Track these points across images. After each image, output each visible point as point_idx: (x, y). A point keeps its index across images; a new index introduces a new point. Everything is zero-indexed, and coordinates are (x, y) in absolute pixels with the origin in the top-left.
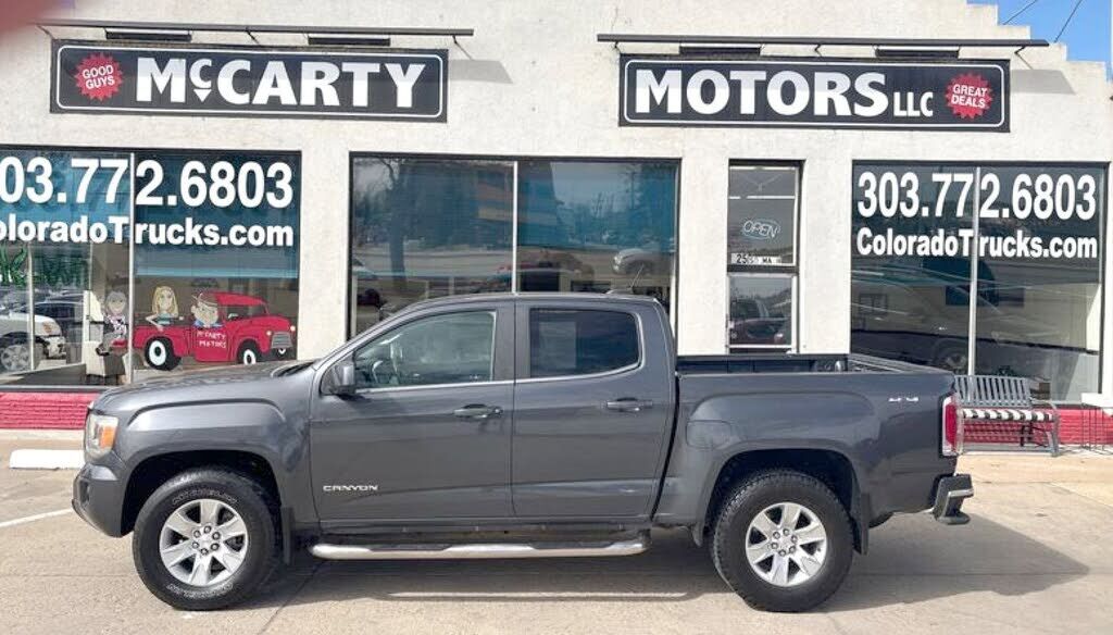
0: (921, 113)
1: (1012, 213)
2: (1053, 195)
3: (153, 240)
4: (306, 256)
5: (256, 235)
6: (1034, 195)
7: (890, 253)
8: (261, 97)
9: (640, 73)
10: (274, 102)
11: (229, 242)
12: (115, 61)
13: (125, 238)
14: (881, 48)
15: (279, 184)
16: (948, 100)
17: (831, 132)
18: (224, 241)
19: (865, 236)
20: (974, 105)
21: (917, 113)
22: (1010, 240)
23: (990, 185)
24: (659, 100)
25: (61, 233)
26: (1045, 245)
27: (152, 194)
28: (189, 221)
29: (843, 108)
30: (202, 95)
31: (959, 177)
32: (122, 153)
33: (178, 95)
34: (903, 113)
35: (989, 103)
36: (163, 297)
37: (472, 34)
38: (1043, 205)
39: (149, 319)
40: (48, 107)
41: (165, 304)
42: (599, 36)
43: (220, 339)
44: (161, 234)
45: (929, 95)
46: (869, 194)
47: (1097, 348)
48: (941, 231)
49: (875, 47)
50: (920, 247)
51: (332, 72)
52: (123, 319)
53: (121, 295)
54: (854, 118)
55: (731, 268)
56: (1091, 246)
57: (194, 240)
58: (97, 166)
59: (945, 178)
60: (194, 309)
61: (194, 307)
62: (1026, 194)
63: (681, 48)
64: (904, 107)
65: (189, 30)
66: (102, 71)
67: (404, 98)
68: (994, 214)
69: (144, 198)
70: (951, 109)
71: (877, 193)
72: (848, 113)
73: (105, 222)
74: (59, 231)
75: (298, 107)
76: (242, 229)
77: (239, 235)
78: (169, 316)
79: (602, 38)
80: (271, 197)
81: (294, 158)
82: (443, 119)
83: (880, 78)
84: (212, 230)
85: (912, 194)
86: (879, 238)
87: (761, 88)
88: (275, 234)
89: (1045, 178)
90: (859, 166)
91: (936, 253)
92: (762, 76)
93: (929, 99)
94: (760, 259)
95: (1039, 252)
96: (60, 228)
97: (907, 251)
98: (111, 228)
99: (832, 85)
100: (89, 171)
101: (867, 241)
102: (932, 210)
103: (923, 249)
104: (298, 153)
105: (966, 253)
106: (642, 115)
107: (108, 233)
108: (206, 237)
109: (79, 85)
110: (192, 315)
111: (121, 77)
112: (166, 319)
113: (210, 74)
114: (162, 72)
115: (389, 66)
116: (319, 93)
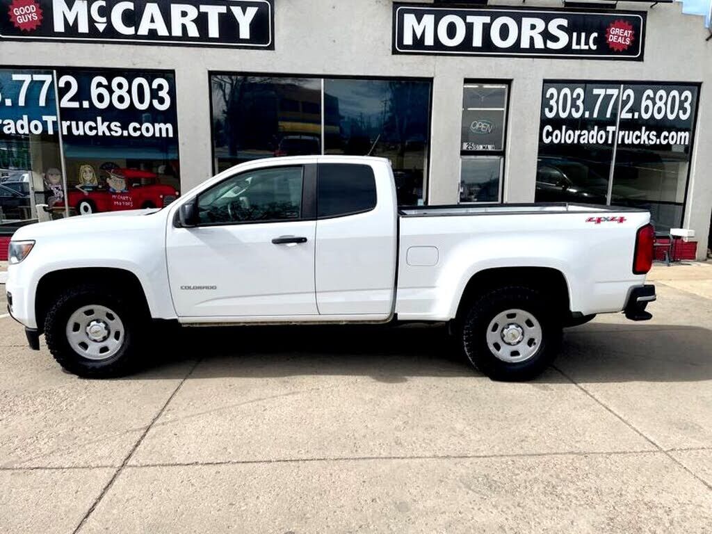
0: (589, 47)
1: (640, 115)
2: (666, 104)
3: (75, 132)
4: (183, 144)
5: (148, 130)
6: (654, 104)
7: (563, 142)
8: (144, 30)
9: (406, 16)
10: (153, 34)
11: (129, 133)
12: (36, 2)
13: (56, 132)
15: (161, 94)
16: (607, 39)
17: (531, 60)
18: (125, 133)
19: (548, 131)
20: (623, 43)
21: (587, 47)
22: (637, 133)
23: (629, 96)
24: (419, 36)
25: (11, 127)
26: (658, 136)
27: (71, 100)
28: (99, 119)
29: (539, 44)
30: (101, 27)
31: (610, 91)
32: (47, 70)
33: (83, 28)
34: (578, 47)
35: (631, 41)
36: (85, 172)
38: (659, 110)
39: (77, 187)
41: (88, 176)
43: (128, 201)
44: (81, 129)
45: (595, 34)
46: (553, 102)
47: (682, 202)
48: (596, 128)
50: (582, 138)
51: (193, 12)
52: (60, 186)
54: (546, 50)
55: (463, 153)
56: (685, 137)
57: (104, 132)
58: (30, 79)
59: (601, 92)
61: (108, 179)
62: (649, 103)
64: (578, 43)
66: (28, 10)
67: (245, 33)
68: (629, 116)
69: (65, 103)
70: (609, 44)
71: (557, 102)
72: (542, 47)
73: (40, 120)
74: (9, 126)
75: (170, 37)
76: (137, 125)
77: (135, 129)
78: (91, 185)
80: (156, 103)
81: (169, 75)
82: (272, 47)
83: (564, 22)
84: (116, 126)
85: (579, 103)
86: (557, 132)
87: (487, 28)
88: (160, 129)
89: (662, 92)
90: (547, 83)
91: (591, 142)
92: (487, 19)
93: (595, 38)
94: (481, 147)
95: (654, 141)
96: (9, 124)
97: (573, 141)
98: (45, 124)
99: (533, 27)
100: (25, 83)
101: (549, 134)
102: (591, 114)
103: (584, 139)
104: (173, 72)
105: (610, 142)
106: (408, 47)
107: (43, 128)
108: (112, 130)
109: (11, 20)
110: (108, 184)
111: (42, 14)
112: (89, 187)
113: (105, 12)
114: (70, 10)
115: (233, 8)
116: (184, 27)
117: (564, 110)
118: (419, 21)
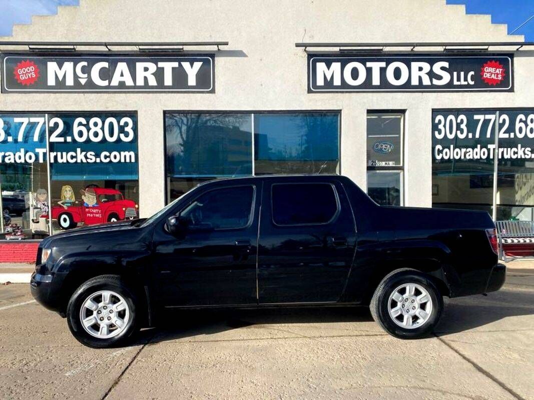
0: (468, 83)
1: (515, 135)
3: (60, 160)
4: (142, 167)
5: (115, 157)
6: (527, 125)
7: (452, 158)
8: (115, 82)
9: (318, 64)
10: (122, 85)
11: (101, 160)
12: (35, 64)
13: (45, 161)
14: (447, 48)
15: (126, 129)
16: (483, 76)
17: (420, 94)
18: (98, 160)
19: (439, 149)
20: (496, 78)
21: (466, 83)
22: (514, 149)
23: (504, 120)
24: (329, 79)
25: (11, 158)
26: (532, 152)
27: (58, 136)
28: (79, 150)
29: (426, 81)
30: (83, 82)
31: (488, 117)
32: (41, 113)
33: (70, 82)
34: (458, 83)
35: (503, 77)
36: (66, 191)
37: (228, 44)
38: (532, 131)
39: (59, 203)
41: (68, 194)
42: (296, 44)
43: (98, 213)
44: (64, 158)
45: (472, 73)
46: (441, 127)
48: (479, 146)
49: (444, 47)
50: (467, 155)
51: (152, 67)
52: (46, 203)
53: (44, 191)
54: (433, 86)
55: (369, 168)
57: (81, 160)
58: (28, 121)
59: (480, 117)
60: (83, 197)
61: (83, 196)
62: (523, 125)
63: (340, 50)
64: (459, 80)
65: (74, 45)
67: (192, 81)
68: (506, 136)
69: (54, 138)
70: (484, 80)
71: (445, 126)
72: (430, 84)
73: (34, 151)
74: (9, 157)
75: (135, 87)
76: (108, 154)
77: (106, 157)
78: (70, 201)
79: (298, 45)
80: (122, 136)
81: (133, 115)
82: (213, 91)
84: (91, 155)
85: (463, 126)
86: (446, 150)
87: (383, 71)
88: (125, 156)
89: (532, 116)
90: (435, 112)
91: (476, 157)
92: (383, 64)
93: (472, 75)
94: (384, 163)
95: (529, 155)
96: (9, 155)
97: (461, 157)
98: (37, 155)
99: (421, 69)
100: (24, 124)
101: (440, 152)
102: (474, 135)
103: (469, 155)
104: (136, 112)
105: (491, 157)
106: (320, 87)
107: (36, 158)
108: (88, 158)
109: (16, 78)
110: (83, 200)
111: (39, 73)
112: (69, 203)
113: (86, 70)
114: (60, 69)
115: (183, 63)
116: (146, 79)
117: (451, 133)
118: (329, 67)
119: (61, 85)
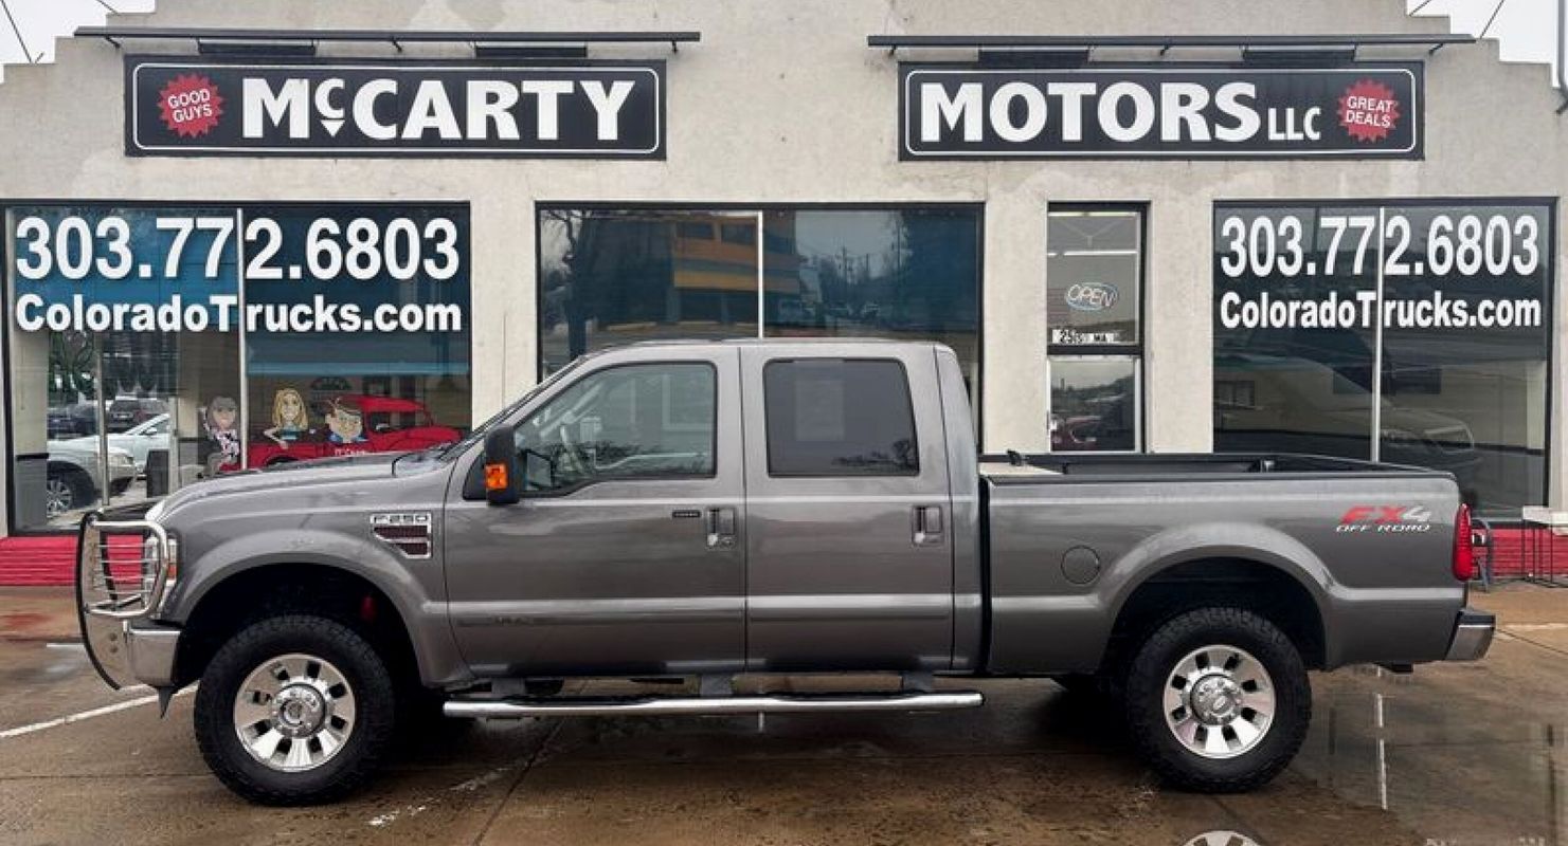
0: (1305, 136)
1: (1427, 267)
2: (1482, 243)
3: (271, 326)
4: (480, 344)
5: (411, 318)
6: (1456, 244)
7: (1265, 324)
8: (413, 130)
9: (926, 87)
10: (431, 136)
11: (374, 326)
12: (211, 84)
13: (234, 326)
14: (1252, 48)
15: (441, 248)
16: (1341, 118)
17: (1184, 163)
18: (368, 326)
19: (1231, 302)
20: (1376, 124)
21: (1300, 136)
22: (1425, 304)
23: (1398, 231)
24: (952, 124)
25: (146, 318)
26: (1472, 311)
27: (267, 264)
28: (319, 300)
29: (1199, 131)
30: (333, 128)
31: (1356, 222)
32: (225, 208)
33: (299, 129)
34: (1281, 137)
35: (1395, 121)
36: (286, 403)
37: (698, 39)
38: (1469, 258)
39: (269, 433)
40: (123, 148)
41: (290, 411)
42: (869, 38)
44: (286, 317)
45: (1315, 111)
46: (1236, 246)
47: (1542, 447)
48: (1333, 295)
49: (1243, 48)
50: (1304, 317)
51: (508, 94)
52: (234, 433)
53: (229, 401)
54: (1215, 143)
55: (1053, 350)
56: (1533, 311)
57: (326, 325)
58: (191, 227)
59: (1333, 222)
60: (329, 419)
61: (328, 417)
62: (1445, 242)
63: (980, 52)
64: (1281, 128)
65: (312, 39)
66: (195, 97)
67: (608, 129)
68: (1404, 270)
69: (256, 271)
70: (1346, 129)
71: (1246, 244)
72: (1206, 137)
73: (206, 303)
74: (142, 317)
75: (464, 142)
76: (392, 310)
77: (387, 317)
78: (294, 429)
79: (873, 42)
80: (430, 266)
81: (459, 212)
82: (661, 155)
83: (1249, 90)
84: (350, 312)
85: (1293, 245)
86: (1250, 305)
87: (1089, 106)
88: (437, 316)
89: (1471, 220)
90: (1222, 207)
91: (1325, 323)
92: (1090, 89)
93: (1315, 117)
94: (1092, 337)
95: (1463, 319)
96: (143, 312)
97: (1287, 322)
98: (213, 311)
99: (1185, 100)
100: (181, 234)
101: (1234, 310)
102: (1321, 266)
103: (1309, 319)
104: (466, 205)
105: (1366, 323)
106: (931, 146)
107: (210, 318)
108: (344, 321)
109: (164, 117)
110: (328, 426)
111: (221, 106)
112: (292, 433)
113: (342, 99)
114: (276, 97)
115: (585, 84)
116: (491, 123)
117: (1262, 262)
118: (952, 96)
119: (276, 136)
